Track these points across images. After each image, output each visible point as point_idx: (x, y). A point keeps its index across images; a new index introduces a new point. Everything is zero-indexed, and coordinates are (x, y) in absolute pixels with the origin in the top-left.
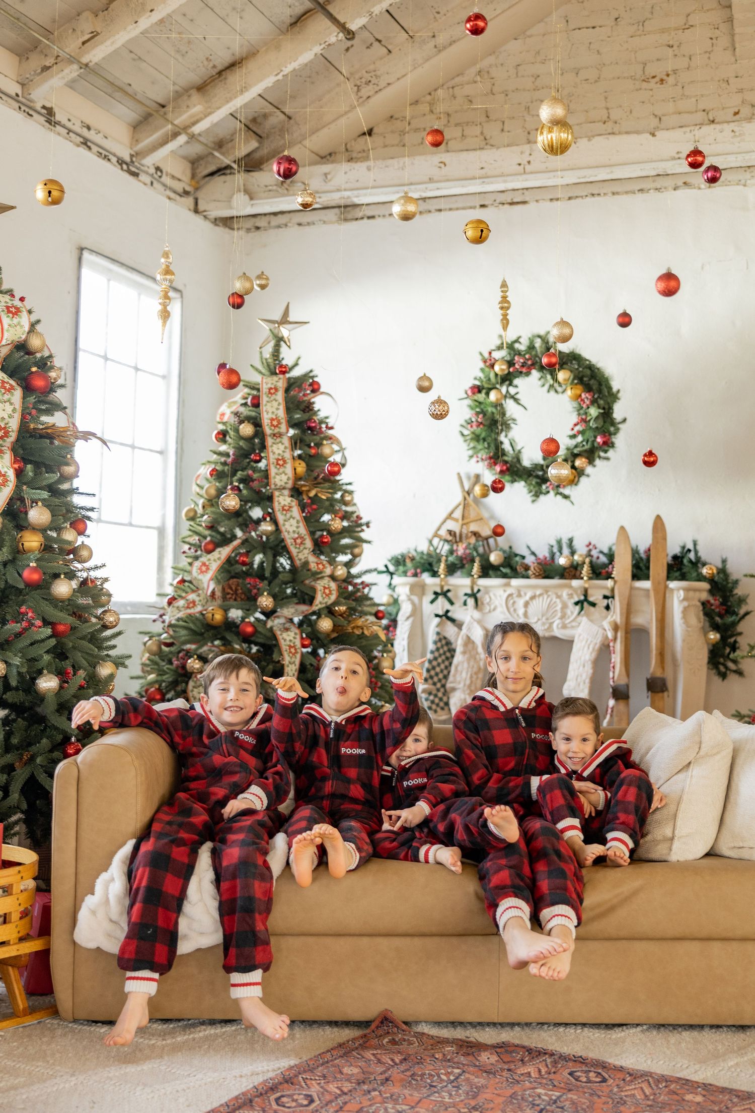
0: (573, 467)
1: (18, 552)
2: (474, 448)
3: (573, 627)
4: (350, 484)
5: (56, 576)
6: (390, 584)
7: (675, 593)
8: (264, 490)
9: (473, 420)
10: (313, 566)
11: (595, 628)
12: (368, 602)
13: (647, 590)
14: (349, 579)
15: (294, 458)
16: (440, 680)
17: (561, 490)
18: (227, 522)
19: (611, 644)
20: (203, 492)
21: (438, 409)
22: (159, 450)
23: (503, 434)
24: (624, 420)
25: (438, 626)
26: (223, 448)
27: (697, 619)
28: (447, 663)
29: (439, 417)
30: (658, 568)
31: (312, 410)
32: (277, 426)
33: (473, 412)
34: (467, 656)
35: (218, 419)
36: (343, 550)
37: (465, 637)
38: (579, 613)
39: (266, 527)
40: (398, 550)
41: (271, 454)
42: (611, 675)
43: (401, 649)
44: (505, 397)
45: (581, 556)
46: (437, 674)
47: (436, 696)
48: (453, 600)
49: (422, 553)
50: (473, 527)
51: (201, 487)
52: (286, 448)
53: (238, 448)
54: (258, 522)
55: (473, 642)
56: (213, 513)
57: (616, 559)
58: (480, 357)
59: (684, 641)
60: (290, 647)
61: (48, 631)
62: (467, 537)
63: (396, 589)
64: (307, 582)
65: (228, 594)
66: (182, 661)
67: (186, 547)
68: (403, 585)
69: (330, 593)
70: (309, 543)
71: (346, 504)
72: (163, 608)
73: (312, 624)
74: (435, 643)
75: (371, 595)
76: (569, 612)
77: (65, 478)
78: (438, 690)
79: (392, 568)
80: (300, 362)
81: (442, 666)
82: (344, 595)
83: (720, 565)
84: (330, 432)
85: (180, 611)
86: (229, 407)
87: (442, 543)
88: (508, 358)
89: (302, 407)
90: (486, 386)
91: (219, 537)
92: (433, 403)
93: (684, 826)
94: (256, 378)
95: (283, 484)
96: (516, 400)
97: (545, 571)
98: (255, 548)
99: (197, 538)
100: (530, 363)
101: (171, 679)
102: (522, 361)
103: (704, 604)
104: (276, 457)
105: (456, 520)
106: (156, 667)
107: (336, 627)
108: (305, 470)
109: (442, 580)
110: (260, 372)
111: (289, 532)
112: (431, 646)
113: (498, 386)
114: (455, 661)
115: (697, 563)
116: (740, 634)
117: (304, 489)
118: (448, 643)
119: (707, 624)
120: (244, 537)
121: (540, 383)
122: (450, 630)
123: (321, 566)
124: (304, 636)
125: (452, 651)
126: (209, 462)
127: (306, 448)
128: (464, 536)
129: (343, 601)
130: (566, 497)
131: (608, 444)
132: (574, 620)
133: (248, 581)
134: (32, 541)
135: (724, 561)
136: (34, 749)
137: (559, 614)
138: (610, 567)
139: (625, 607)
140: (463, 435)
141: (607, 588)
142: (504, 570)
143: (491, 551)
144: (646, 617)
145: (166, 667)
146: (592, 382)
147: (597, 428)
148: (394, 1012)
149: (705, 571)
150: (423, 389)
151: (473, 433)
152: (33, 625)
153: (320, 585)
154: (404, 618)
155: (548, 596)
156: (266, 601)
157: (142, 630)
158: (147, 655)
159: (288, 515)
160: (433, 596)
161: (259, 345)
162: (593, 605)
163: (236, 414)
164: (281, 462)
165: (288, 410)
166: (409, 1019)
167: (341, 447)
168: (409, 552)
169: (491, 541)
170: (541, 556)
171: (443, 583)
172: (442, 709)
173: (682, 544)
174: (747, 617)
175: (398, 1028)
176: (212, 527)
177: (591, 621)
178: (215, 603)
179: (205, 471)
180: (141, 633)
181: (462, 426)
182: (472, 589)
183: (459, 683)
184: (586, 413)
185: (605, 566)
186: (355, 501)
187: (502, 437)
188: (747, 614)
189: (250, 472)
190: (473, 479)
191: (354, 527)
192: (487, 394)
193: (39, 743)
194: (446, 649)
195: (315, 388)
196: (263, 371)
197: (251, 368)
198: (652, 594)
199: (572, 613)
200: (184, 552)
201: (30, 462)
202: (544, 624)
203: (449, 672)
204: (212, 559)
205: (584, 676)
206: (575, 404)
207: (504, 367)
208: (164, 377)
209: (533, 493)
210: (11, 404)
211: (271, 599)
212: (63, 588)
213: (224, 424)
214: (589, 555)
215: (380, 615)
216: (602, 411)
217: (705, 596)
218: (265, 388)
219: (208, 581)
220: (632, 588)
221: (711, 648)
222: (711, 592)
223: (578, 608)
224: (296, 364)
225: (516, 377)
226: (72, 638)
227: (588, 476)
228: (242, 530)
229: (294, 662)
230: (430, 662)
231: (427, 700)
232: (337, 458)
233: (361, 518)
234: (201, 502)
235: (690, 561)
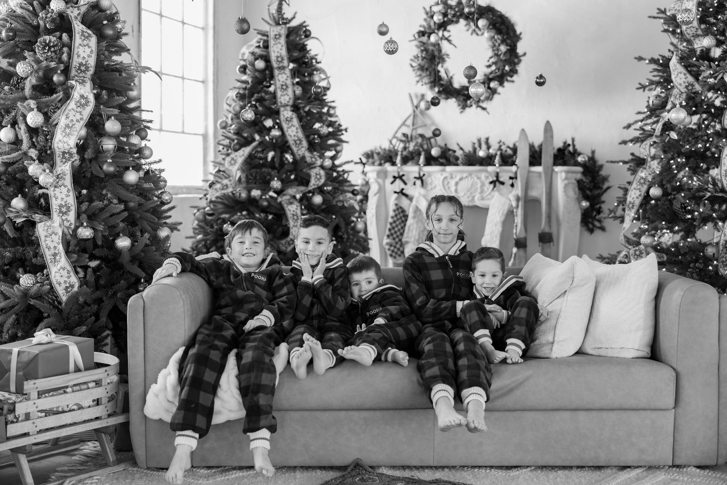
0: (489, 88)
1: (100, 152)
2: (420, 75)
3: (488, 199)
4: (333, 102)
5: (127, 168)
6: (363, 171)
7: (559, 175)
8: (273, 107)
9: (419, 55)
10: (308, 159)
11: (503, 199)
12: (348, 184)
13: (540, 173)
14: (334, 168)
15: (293, 84)
16: (398, 236)
17: (481, 104)
18: (248, 130)
19: (515, 210)
20: (231, 109)
21: (391, 47)
22: (201, 80)
23: (440, 66)
24: (525, 54)
25: (396, 199)
26: (244, 78)
27: (573, 192)
28: (402, 225)
29: (391, 52)
30: (547, 157)
31: (306, 49)
32: (281, 62)
33: (419, 50)
34: (416, 219)
35: (240, 58)
36: (329, 148)
37: (415, 207)
38: (493, 189)
39: (276, 133)
40: (368, 148)
41: (277, 82)
42: (514, 231)
43: (371, 215)
44: (441, 39)
45: (494, 150)
46: (396, 232)
47: (395, 247)
48: (407, 182)
49: (385, 149)
50: (420, 131)
51: (230, 106)
52: (287, 77)
53: (255, 78)
54: (270, 129)
55: (420, 210)
56: (238, 123)
57: (519, 152)
58: (423, 11)
59: (564, 207)
60: (293, 215)
61: (122, 207)
62: (416, 138)
63: (367, 175)
64: (304, 170)
65: (250, 179)
66: (220, 226)
67: (221, 147)
68: (372, 171)
69: (321, 178)
70: (305, 144)
71: (331, 116)
72: (206, 190)
73: (309, 200)
74: (394, 211)
75: (349, 179)
76: (485, 189)
77: (130, 100)
78: (397, 243)
79: (364, 160)
80: (297, 16)
81: (399, 227)
82: (330, 179)
83: (590, 155)
84: (319, 66)
85: (217, 191)
86: (248, 48)
87: (398, 142)
88: (443, 11)
89: (299, 48)
90: (428, 31)
91: (243, 140)
92: (387, 43)
93: (561, 334)
94: (266, 28)
95: (286, 102)
96: (449, 41)
97: (469, 161)
98: (268, 147)
99: (228, 141)
100: (458, 14)
101: (212, 238)
102: (453, 12)
103: (579, 182)
104: (281, 83)
105: (408, 126)
106: (202, 230)
107: (325, 201)
108: (301, 92)
109: (399, 168)
110: (269, 23)
111: (291, 136)
112: (392, 213)
113: (436, 31)
114: (408, 223)
115: (575, 153)
116: (603, 202)
117: (301, 105)
118: (403, 211)
119: (581, 196)
120: (260, 140)
121: (466, 28)
122: (404, 203)
123: (313, 159)
124: (303, 207)
125: (406, 217)
126: (235, 88)
127: (302, 77)
128: (414, 137)
129: (330, 183)
130: (484, 109)
131: (514, 72)
132: (489, 194)
133: (264, 170)
134: (109, 145)
135: (593, 152)
136: (116, 287)
137: (479, 190)
138: (514, 157)
139: (524, 184)
140: (412, 66)
141: (512, 172)
142: (441, 160)
143: (432, 147)
144: (539, 191)
145: (209, 229)
146: (502, 27)
147: (505, 60)
148: (363, 460)
149: (580, 159)
150: (382, 33)
151: (419, 65)
152: (111, 202)
153: (313, 173)
154: (373, 194)
155: (472, 178)
156: (276, 184)
157: (192, 205)
158: (196, 222)
159: (290, 124)
160: (392, 179)
161: (268, 4)
162: (502, 183)
163: (253, 53)
164: (284, 87)
165: (289, 50)
166: (374, 465)
167: (326, 76)
168: (376, 149)
169: (433, 140)
170: (467, 150)
171: (399, 170)
172: (400, 256)
173: (564, 141)
174: (609, 191)
175: (366, 470)
176: (238, 133)
177: (501, 194)
178: (241, 186)
179: (233, 94)
180: (192, 207)
181: (412, 60)
182: (420, 174)
183: (411, 238)
184: (498, 50)
185: (511, 156)
186: (337, 114)
187: (440, 68)
188: (608, 188)
189: (263, 94)
190: (420, 98)
191: (337, 132)
192: (429, 37)
193: (119, 283)
194: (401, 215)
195: (308, 35)
196: (271, 22)
197: (262, 21)
198: (543, 175)
199: (488, 189)
200: (219, 151)
201: (106, 89)
202: (468, 197)
203: (404, 231)
204: (238, 155)
205: (496, 232)
206: (490, 43)
207: (441, 17)
208: (203, 29)
209: (460, 107)
210: (89, 47)
211: (279, 183)
212: (131, 177)
213: (244, 60)
214: (500, 149)
215: (356, 192)
216: (509, 48)
217: (579, 176)
218: (272, 35)
219: (236, 171)
220: (529, 172)
221: (583, 211)
222: (584, 173)
223: (492, 186)
224: (294, 18)
225: (448, 25)
226: (141, 211)
227: (499, 94)
228: (259, 135)
229: (296, 226)
230: (391, 224)
231: (389, 249)
232: (323, 84)
233: (341, 126)
234: (230, 116)
235: (570, 152)
